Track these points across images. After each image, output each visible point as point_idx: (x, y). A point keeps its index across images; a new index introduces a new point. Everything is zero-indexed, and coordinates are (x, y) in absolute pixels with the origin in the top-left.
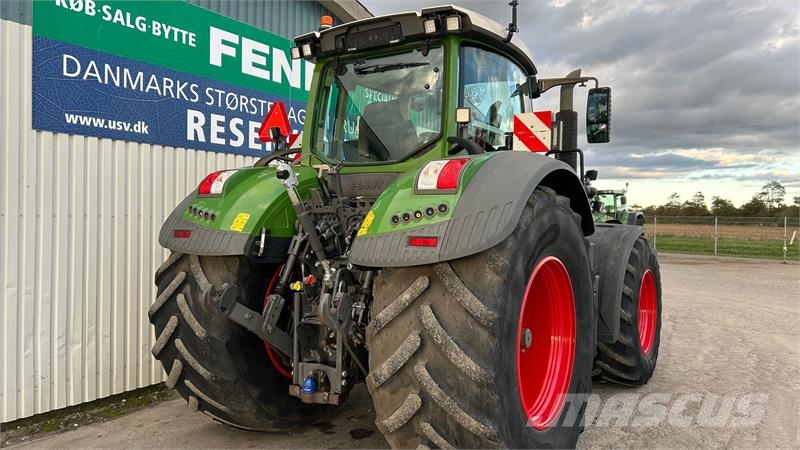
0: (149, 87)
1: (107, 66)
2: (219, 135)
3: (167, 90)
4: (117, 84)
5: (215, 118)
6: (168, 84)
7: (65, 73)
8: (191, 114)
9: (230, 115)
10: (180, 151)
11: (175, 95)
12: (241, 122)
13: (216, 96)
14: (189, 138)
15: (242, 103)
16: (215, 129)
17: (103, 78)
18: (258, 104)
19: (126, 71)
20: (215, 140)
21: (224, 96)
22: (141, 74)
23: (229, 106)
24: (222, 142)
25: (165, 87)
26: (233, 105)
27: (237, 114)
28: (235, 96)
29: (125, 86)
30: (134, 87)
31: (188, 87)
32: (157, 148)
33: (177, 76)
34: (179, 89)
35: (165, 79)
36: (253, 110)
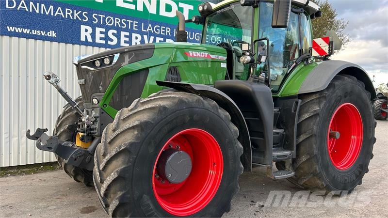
0: (57, 13)
1: (31, 3)
2: (101, 39)
3: (68, 15)
4: (37, 11)
5: (98, 30)
6: (68, 12)
7: (7, 7)
8: (83, 27)
9: (108, 28)
10: (77, 46)
11: (73, 18)
12: (115, 32)
13: (99, 18)
14: (82, 40)
15: (116, 22)
16: (98, 35)
17: (29, 9)
18: (127, 23)
19: (43, 5)
20: (98, 41)
21: (104, 19)
22: (51, 7)
23: (107, 23)
24: (103, 42)
25: (67, 13)
26: (111, 23)
27: (113, 28)
28: (112, 18)
29: (42, 13)
30: (47, 13)
31: (81, 13)
32: (62, 45)
33: (74, 8)
34: (76, 15)
35: (67, 9)
36: (124, 26)
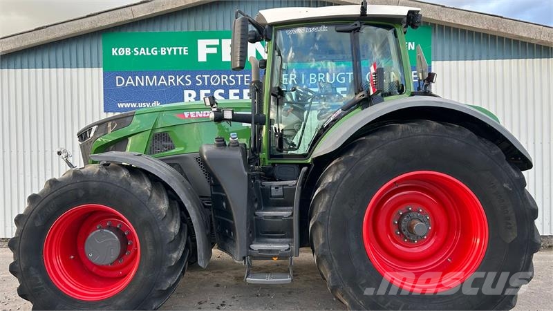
0: (160, 82)
1: (137, 77)
3: (171, 82)
4: (142, 84)
5: (203, 92)
6: (171, 78)
7: (117, 85)
8: (186, 92)
9: (213, 89)
11: (176, 84)
12: (222, 91)
13: (203, 79)
15: (223, 80)
17: (135, 83)
18: (236, 79)
19: (147, 77)
21: (209, 79)
22: (155, 77)
23: (213, 83)
25: (169, 80)
26: (216, 82)
27: (220, 87)
28: (218, 77)
29: (147, 85)
30: (151, 84)
31: (184, 78)
33: (175, 73)
34: (178, 80)
35: (169, 77)
36: (233, 82)
